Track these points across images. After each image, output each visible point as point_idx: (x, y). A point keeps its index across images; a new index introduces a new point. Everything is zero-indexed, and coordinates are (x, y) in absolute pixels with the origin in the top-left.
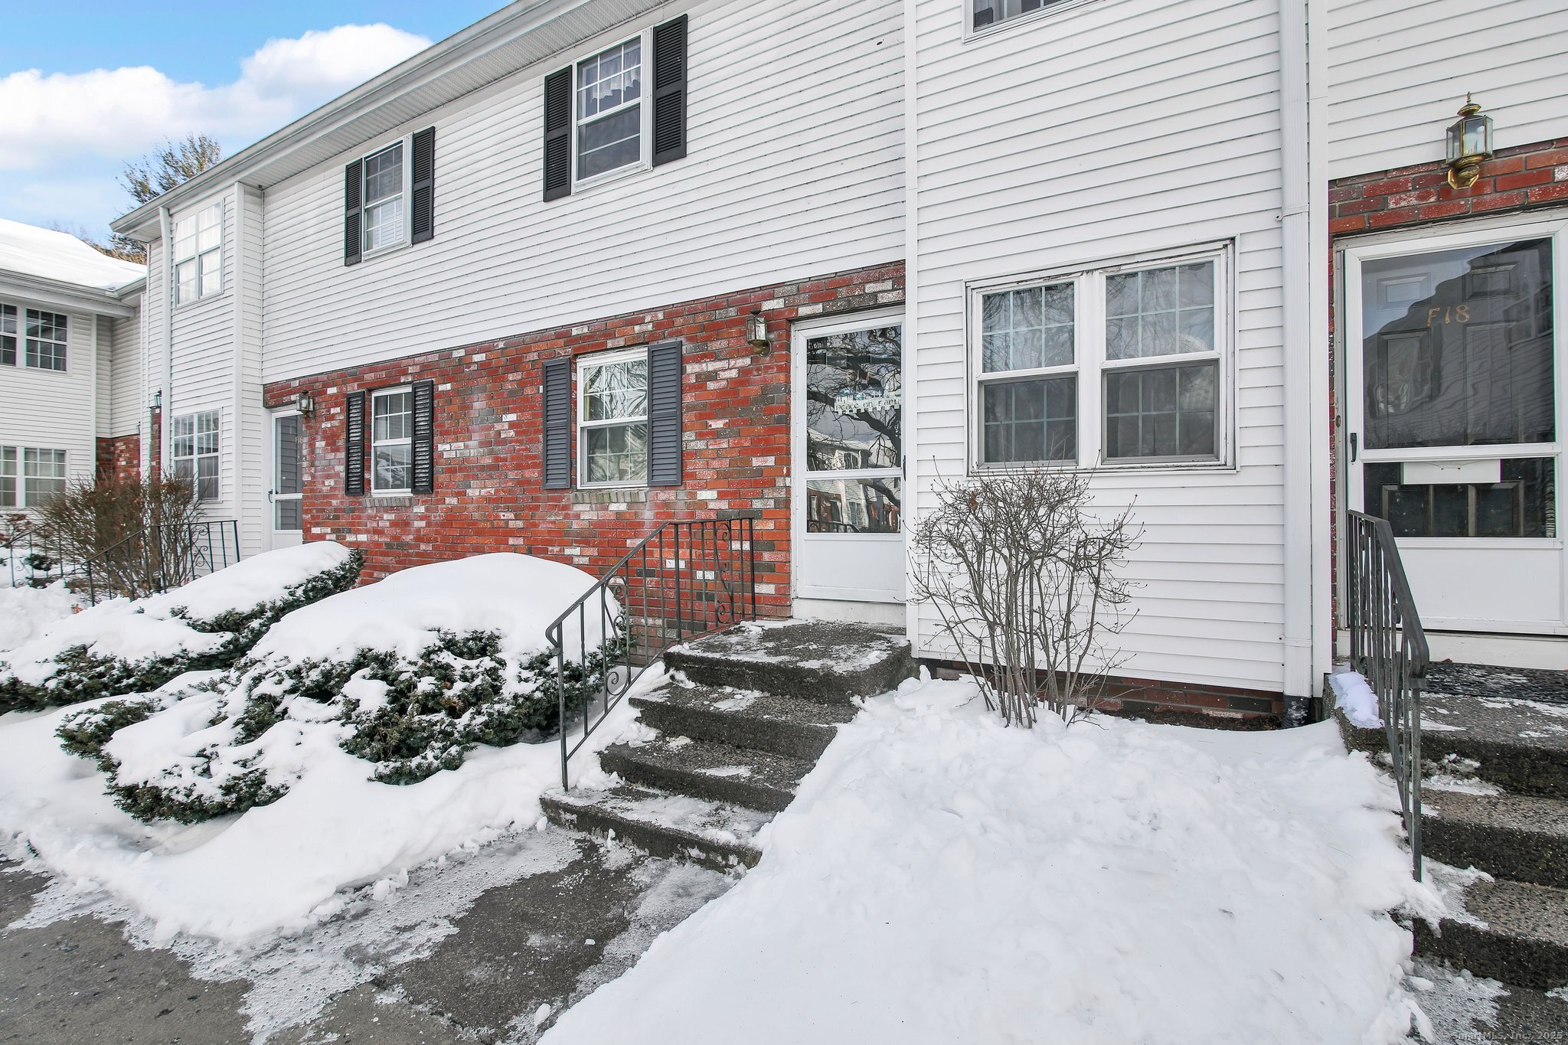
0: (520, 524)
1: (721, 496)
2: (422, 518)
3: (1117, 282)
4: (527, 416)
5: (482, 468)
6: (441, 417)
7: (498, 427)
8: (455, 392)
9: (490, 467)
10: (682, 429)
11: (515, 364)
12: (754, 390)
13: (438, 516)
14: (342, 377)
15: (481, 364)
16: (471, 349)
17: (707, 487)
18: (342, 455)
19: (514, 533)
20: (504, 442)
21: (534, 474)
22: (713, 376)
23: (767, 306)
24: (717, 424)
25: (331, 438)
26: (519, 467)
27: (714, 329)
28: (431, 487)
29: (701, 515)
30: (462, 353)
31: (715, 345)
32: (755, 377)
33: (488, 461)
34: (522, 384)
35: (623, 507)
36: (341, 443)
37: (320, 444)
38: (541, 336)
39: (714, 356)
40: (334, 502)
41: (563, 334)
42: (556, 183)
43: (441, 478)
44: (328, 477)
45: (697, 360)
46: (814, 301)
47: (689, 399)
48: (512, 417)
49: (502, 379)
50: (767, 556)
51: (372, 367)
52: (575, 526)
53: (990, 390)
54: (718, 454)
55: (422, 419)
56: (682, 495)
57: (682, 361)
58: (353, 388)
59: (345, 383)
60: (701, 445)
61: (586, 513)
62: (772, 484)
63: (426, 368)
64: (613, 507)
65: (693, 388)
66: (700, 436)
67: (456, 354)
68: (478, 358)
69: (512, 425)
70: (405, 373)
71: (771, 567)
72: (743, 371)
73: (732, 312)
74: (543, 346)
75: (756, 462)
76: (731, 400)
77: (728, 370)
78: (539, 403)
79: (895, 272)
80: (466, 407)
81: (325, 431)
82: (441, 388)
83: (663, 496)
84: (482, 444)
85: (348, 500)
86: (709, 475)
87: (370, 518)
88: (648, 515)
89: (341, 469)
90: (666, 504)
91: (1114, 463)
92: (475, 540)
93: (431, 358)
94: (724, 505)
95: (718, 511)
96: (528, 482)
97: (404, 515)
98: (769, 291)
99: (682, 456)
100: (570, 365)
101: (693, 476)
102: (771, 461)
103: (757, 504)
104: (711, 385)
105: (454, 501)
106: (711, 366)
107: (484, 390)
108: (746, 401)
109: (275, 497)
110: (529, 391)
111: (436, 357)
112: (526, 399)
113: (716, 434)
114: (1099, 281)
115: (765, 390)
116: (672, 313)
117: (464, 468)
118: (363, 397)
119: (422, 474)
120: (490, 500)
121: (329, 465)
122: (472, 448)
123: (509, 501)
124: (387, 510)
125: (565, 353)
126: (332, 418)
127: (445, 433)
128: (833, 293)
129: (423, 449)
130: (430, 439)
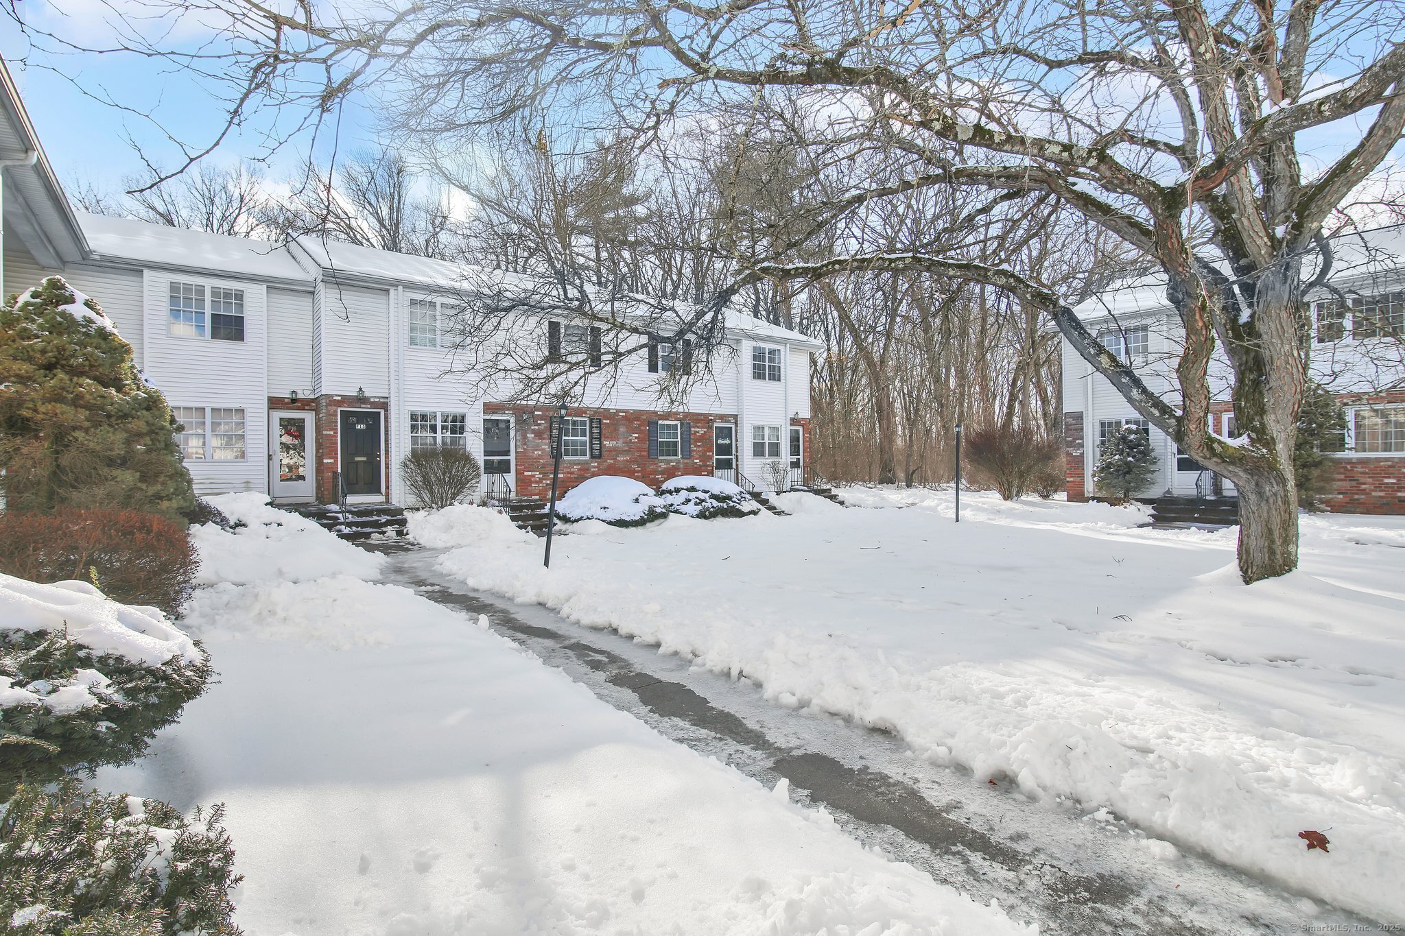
0: (640, 469)
1: (700, 461)
2: (596, 467)
3: (771, 429)
4: (642, 436)
5: (624, 451)
6: (603, 432)
7: (630, 438)
8: (610, 424)
9: (627, 451)
10: (690, 444)
11: (637, 419)
12: (707, 436)
13: (604, 466)
14: (547, 408)
15: (623, 416)
16: (619, 411)
17: (697, 459)
18: (549, 441)
19: (637, 472)
20: (633, 443)
21: (645, 454)
22: (698, 432)
23: (710, 418)
24: (699, 444)
25: (539, 434)
26: (638, 451)
27: (699, 421)
28: (600, 456)
29: (695, 466)
30: (615, 411)
31: (698, 425)
32: (707, 434)
33: (627, 449)
34: (640, 425)
35: (674, 464)
36: (547, 436)
37: (530, 436)
38: (647, 412)
39: (698, 428)
40: (542, 461)
41: (655, 413)
42: (653, 367)
43: (603, 453)
44: (537, 450)
45: (693, 427)
46: (719, 419)
47: (692, 437)
48: (637, 435)
49: (632, 423)
52: (659, 469)
54: (699, 451)
55: (596, 431)
56: (690, 461)
57: (689, 427)
58: (553, 414)
59: (548, 411)
60: (695, 449)
61: (663, 466)
62: (711, 459)
63: (595, 413)
64: (672, 464)
65: (692, 434)
66: (695, 446)
67: (611, 411)
68: (620, 414)
69: (635, 438)
70: (586, 413)
72: (704, 432)
73: (702, 418)
74: (647, 415)
75: (708, 454)
76: (702, 438)
77: (702, 431)
78: (647, 432)
79: (737, 417)
80: (616, 429)
81: (533, 430)
82: (604, 421)
83: (686, 461)
84: (623, 443)
85: (551, 460)
86: (696, 456)
87: (565, 467)
88: (682, 466)
89: (548, 447)
90: (686, 463)
93: (598, 410)
94: (701, 464)
95: (699, 465)
96: (642, 456)
97: (586, 466)
98: (711, 415)
99: (691, 451)
100: (656, 423)
101: (693, 456)
102: (711, 454)
103: (708, 463)
104: (697, 434)
105: (612, 461)
107: (624, 425)
108: (705, 439)
109: (483, 458)
110: (642, 428)
111: (602, 410)
112: (642, 430)
113: (699, 446)
114: (769, 428)
115: (710, 437)
116: (687, 414)
117: (615, 451)
119: (596, 451)
120: (627, 461)
121: (538, 445)
122: (620, 444)
123: (636, 462)
124: (576, 464)
125: (655, 419)
126: (540, 424)
127: (608, 438)
128: (722, 417)
129: (596, 443)
130: (600, 439)
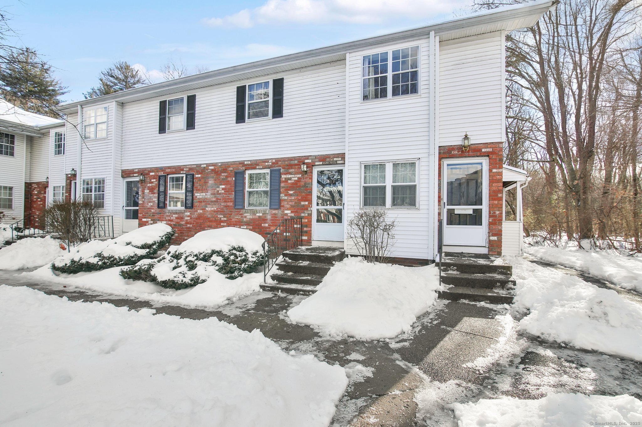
0: (225, 219)
1: (292, 212)
2: (188, 216)
3: (395, 165)
4: (229, 187)
5: (212, 202)
6: (196, 185)
7: (218, 189)
8: (202, 178)
9: (214, 201)
10: (280, 193)
11: (225, 170)
12: (302, 183)
13: (195, 215)
14: (157, 169)
15: (212, 170)
16: (209, 165)
17: (288, 209)
18: (156, 195)
19: (223, 222)
20: (220, 194)
21: (231, 204)
22: (290, 179)
23: (306, 161)
24: (291, 192)
25: (151, 190)
26: (225, 202)
27: (291, 166)
28: (192, 206)
29: (286, 217)
30: (205, 166)
31: (291, 171)
32: (302, 180)
33: (214, 199)
34: (227, 177)
35: (261, 215)
36: (156, 191)
37: (147, 191)
38: (234, 163)
39: (290, 173)
40: (152, 211)
41: (242, 163)
42: (240, 118)
43: (196, 204)
44: (150, 202)
45: (285, 174)
46: (320, 161)
47: (282, 185)
48: (223, 187)
49: (220, 175)
50: (305, 229)
51: (169, 168)
52: (245, 220)
53: (365, 188)
54: (291, 201)
55: (189, 185)
56: (280, 212)
57: (280, 174)
58: (161, 173)
59: (157, 172)
60: (286, 198)
61: (249, 216)
62: (307, 209)
63: (191, 169)
64: (258, 215)
65: (283, 182)
66: (286, 195)
67: (202, 166)
68: (210, 168)
69: (223, 189)
70: (183, 170)
71: (306, 232)
72: (299, 178)
73: (296, 162)
74: (234, 166)
75: (302, 203)
76: (295, 186)
77: (295, 178)
78: (233, 183)
79: (342, 156)
80: (206, 182)
81: (149, 187)
82: (197, 176)
83: (274, 212)
84: (212, 194)
85: (158, 210)
86: (288, 206)
87: (167, 216)
88: (269, 217)
89: (156, 200)
90: (275, 214)
91: (394, 207)
92: (209, 224)
93: (193, 166)
94: (293, 215)
95: (291, 217)
96: (228, 206)
97: (181, 215)
98: (307, 157)
99: (280, 201)
100: (243, 173)
101: (283, 206)
102: (307, 203)
103: (303, 215)
104: (289, 181)
105: (201, 211)
106: (290, 176)
107: (213, 177)
108: (300, 186)
109: (125, 208)
110: (229, 179)
111: (195, 166)
112: (228, 181)
113: (291, 195)
114: (391, 164)
115: (305, 184)
116: (278, 161)
117: (205, 202)
118: (165, 177)
119: (189, 202)
120: (215, 211)
121: (151, 198)
122: (208, 195)
123: (222, 212)
124: (174, 214)
125: (242, 169)
126: (152, 183)
127: (198, 190)
128: (325, 159)
129: (189, 195)
130: (192, 192)
